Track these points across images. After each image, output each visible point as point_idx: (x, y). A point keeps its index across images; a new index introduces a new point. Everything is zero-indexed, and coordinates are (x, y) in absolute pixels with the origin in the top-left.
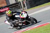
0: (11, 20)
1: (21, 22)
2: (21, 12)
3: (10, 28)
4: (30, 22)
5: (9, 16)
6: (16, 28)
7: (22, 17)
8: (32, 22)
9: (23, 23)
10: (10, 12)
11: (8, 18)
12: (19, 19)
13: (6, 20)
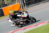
0: (14, 19)
1: (22, 21)
2: (22, 12)
3: (13, 26)
4: (30, 21)
5: (12, 15)
6: (18, 26)
7: (23, 16)
8: (32, 21)
9: (24, 22)
10: (13, 12)
11: (11, 17)
12: (21, 18)
13: (9, 19)
